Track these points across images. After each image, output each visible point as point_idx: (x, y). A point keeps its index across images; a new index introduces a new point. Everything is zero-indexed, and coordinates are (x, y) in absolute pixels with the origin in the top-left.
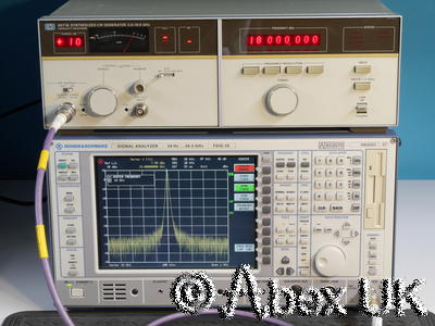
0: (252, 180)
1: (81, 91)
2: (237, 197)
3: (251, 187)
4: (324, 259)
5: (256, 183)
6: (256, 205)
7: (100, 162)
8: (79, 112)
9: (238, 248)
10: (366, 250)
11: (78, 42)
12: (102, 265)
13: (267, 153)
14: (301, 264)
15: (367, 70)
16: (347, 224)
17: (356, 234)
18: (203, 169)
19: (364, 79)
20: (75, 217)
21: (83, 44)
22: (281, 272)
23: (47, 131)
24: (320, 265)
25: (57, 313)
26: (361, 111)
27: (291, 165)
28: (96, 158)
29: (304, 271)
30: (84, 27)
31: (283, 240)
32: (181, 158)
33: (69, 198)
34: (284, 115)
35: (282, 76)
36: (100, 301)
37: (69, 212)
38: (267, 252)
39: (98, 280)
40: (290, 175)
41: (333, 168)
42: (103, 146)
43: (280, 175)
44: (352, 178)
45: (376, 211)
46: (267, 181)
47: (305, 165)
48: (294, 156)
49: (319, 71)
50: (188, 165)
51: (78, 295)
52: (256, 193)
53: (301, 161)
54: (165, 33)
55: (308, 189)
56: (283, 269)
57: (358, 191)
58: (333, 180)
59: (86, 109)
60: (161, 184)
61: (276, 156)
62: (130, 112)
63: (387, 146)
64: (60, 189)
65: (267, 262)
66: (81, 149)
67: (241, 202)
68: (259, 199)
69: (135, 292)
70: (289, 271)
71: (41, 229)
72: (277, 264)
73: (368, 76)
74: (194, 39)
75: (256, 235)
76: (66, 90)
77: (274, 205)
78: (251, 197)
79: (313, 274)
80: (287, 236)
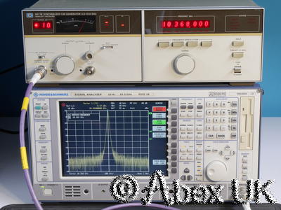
0: (165, 117)
1: (50, 58)
2: (154, 128)
3: (164, 122)
4: (213, 170)
5: (167, 119)
6: (167, 134)
7: (63, 105)
8: (49, 72)
9: (155, 162)
10: (240, 164)
11: (49, 25)
12: (64, 174)
13: (174, 99)
14: (197, 173)
15: (242, 44)
16: (228, 147)
17: (234, 153)
18: (132, 110)
19: (239, 50)
20: (46, 142)
21: (52, 27)
22: (184, 178)
23: (28, 84)
24: (210, 174)
25: (34, 205)
26: (237, 71)
27: (190, 107)
28: (61, 103)
29: (199, 178)
30: (53, 15)
31: (185, 157)
32: (117, 103)
33: (42, 129)
34: (186, 74)
35: (184, 48)
36: (63, 198)
37: (42, 138)
38: (174, 165)
39: (62, 183)
40: (190, 114)
41: (219, 109)
42: (65, 95)
43: (183, 114)
44: (231, 116)
45: (247, 138)
46: (174, 118)
47: (200, 107)
48: (193, 101)
49: (209, 44)
50: (122, 107)
51: (48, 194)
52: (167, 126)
53: (197, 104)
54: (106, 19)
55: (202, 123)
56: (185, 176)
57: (235, 124)
58: (218, 117)
59: (54, 70)
60: (104, 120)
61: (181, 101)
62: (83, 72)
63: (254, 94)
64: (36, 123)
65: (174, 171)
66: (51, 97)
67: (157, 132)
68: (169, 130)
69: (86, 192)
70: (189, 178)
71: (23, 150)
72: (181, 173)
73: (242, 48)
74: (126, 24)
75: (167, 154)
76: (40, 57)
77: (179, 134)
78: (164, 128)
79: (205, 179)
80: (188, 155)
